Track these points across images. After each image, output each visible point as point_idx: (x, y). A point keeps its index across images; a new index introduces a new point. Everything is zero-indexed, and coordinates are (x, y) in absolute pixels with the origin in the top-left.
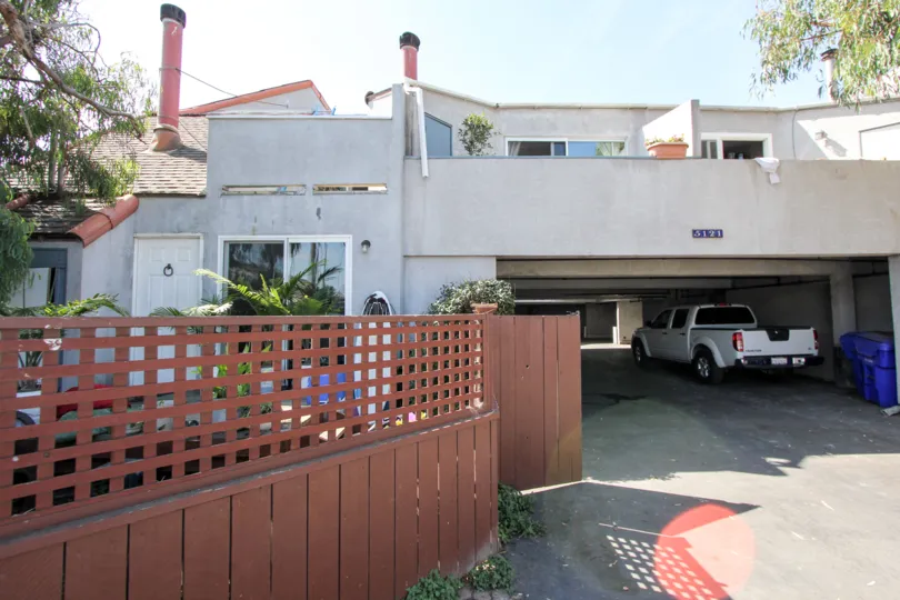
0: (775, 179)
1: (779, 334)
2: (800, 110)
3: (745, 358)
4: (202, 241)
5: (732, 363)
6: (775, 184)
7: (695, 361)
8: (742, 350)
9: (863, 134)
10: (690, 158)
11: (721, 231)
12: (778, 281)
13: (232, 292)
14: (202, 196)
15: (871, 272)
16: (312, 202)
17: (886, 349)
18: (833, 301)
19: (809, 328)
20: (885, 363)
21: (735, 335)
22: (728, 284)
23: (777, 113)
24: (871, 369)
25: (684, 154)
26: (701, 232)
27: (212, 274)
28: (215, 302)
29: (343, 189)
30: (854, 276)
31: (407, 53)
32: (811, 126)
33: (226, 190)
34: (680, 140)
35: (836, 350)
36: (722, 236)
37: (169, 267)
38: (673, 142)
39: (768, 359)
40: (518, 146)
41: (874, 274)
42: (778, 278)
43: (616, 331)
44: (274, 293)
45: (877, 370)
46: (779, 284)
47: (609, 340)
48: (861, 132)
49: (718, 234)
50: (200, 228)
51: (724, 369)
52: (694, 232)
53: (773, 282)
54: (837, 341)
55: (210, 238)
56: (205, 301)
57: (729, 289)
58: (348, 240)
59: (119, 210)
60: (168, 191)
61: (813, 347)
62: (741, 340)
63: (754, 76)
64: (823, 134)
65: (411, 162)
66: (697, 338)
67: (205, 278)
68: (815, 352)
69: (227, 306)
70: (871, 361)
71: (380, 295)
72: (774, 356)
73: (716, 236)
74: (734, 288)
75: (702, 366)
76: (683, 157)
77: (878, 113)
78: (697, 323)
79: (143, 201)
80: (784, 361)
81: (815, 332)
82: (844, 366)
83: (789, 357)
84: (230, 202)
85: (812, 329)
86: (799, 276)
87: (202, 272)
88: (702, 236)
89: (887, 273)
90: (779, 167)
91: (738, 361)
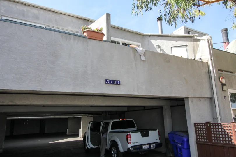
0: (143, 58)
1: (145, 134)
2: (151, 36)
3: (132, 147)
5: (126, 150)
6: (143, 61)
7: (111, 149)
8: (130, 143)
9: (172, 48)
10: (105, 41)
11: (120, 81)
12: (144, 108)
15: (176, 105)
17: (185, 140)
18: (164, 117)
19: (156, 130)
20: (185, 147)
21: (127, 135)
22: (125, 109)
23: (143, 35)
24: (180, 149)
25: (102, 38)
26: (110, 81)
30: (171, 107)
32: (155, 43)
34: (100, 30)
35: (166, 139)
36: (120, 84)
38: (96, 31)
39: (141, 146)
41: (177, 106)
42: (144, 107)
43: (80, 131)
45: (183, 150)
46: (144, 110)
47: (77, 135)
48: (171, 47)
49: (118, 83)
51: (123, 152)
52: (106, 80)
53: (143, 108)
54: (167, 135)
57: (126, 111)
61: (158, 139)
62: (130, 138)
63: (134, 4)
64: (159, 47)
66: (111, 137)
68: (159, 141)
70: (180, 146)
72: (144, 145)
73: (117, 84)
74: (128, 111)
75: (113, 152)
76: (101, 40)
77: (177, 41)
78: (112, 129)
80: (147, 146)
81: (159, 131)
82: (169, 146)
83: (149, 144)
85: (158, 130)
86: (152, 106)
88: (110, 83)
89: (184, 105)
90: (144, 53)
91: (129, 149)
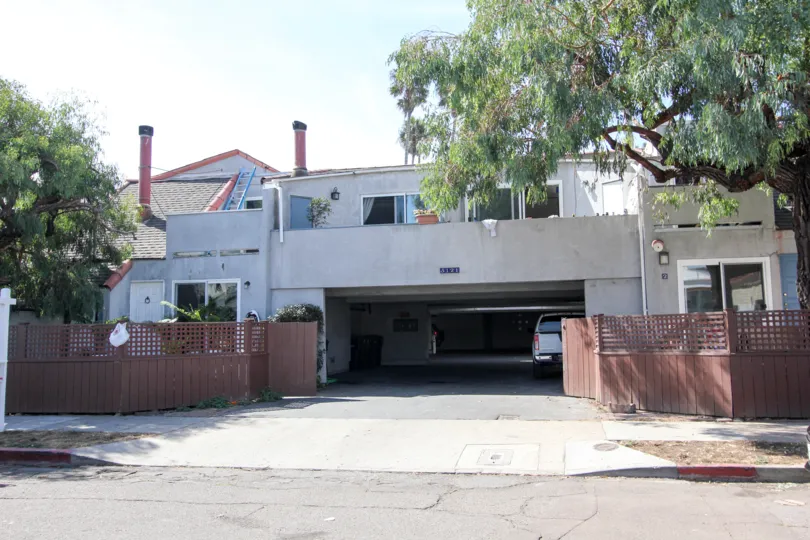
0: (493, 234)
2: (577, 163)
4: (164, 284)
6: (494, 237)
9: (604, 186)
11: (459, 269)
13: (179, 312)
14: (164, 259)
16: (219, 260)
25: (436, 220)
26: (445, 269)
27: (168, 303)
28: (171, 318)
29: (239, 251)
31: (297, 134)
33: (176, 256)
36: (458, 272)
37: (148, 298)
38: (429, 214)
40: (372, 201)
44: (197, 313)
48: (603, 184)
49: (456, 270)
50: (162, 276)
52: (441, 269)
55: (168, 282)
56: (166, 317)
58: (238, 281)
59: (124, 269)
60: (147, 256)
64: (587, 184)
65: (275, 234)
67: (166, 306)
69: (175, 320)
71: (254, 312)
73: (455, 271)
76: (435, 223)
79: (135, 263)
84: (178, 261)
87: (164, 303)
88: (446, 272)
